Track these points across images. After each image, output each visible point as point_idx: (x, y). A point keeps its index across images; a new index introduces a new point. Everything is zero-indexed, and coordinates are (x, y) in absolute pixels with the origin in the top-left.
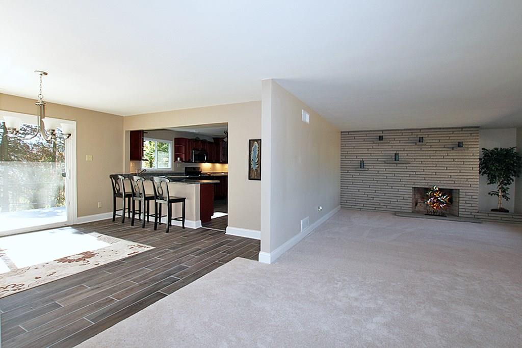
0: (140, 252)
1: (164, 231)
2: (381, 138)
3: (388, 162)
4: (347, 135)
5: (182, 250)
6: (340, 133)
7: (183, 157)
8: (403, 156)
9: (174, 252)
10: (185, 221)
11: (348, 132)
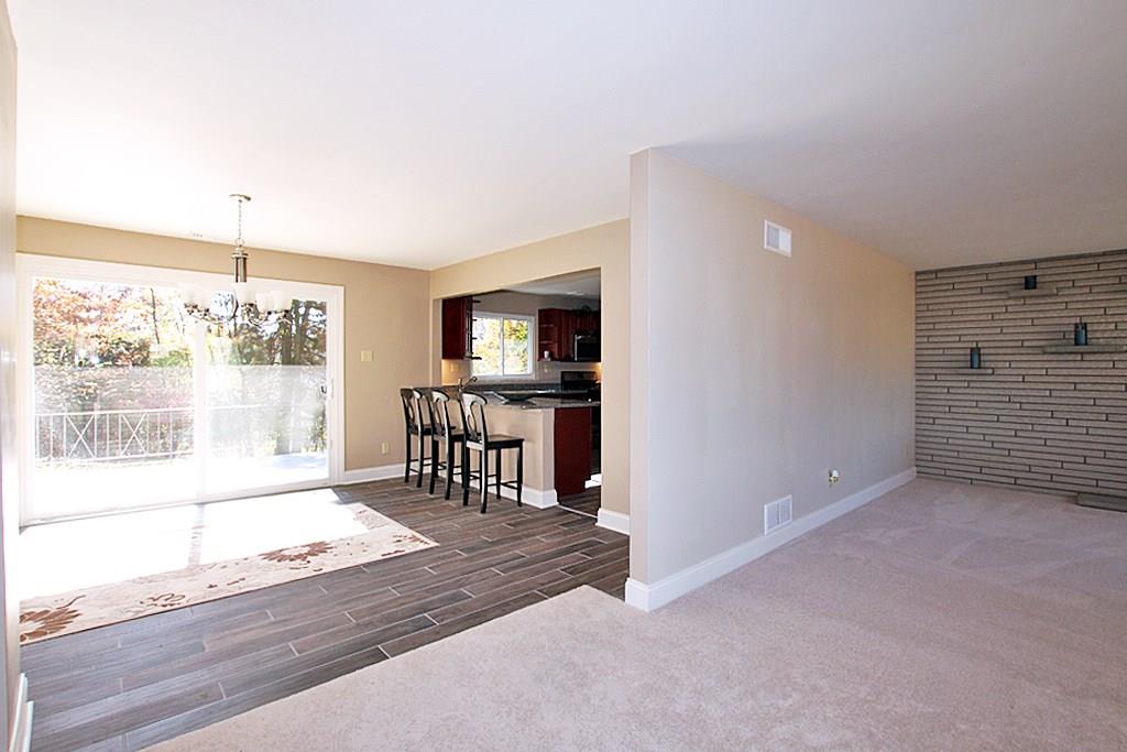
0: (407, 551)
1: (476, 510)
2: (1030, 283)
3: (1053, 350)
4: (930, 281)
5: (486, 555)
6: (913, 276)
7: (556, 350)
8: (1100, 330)
9: (466, 559)
10: (523, 489)
11: (936, 272)
